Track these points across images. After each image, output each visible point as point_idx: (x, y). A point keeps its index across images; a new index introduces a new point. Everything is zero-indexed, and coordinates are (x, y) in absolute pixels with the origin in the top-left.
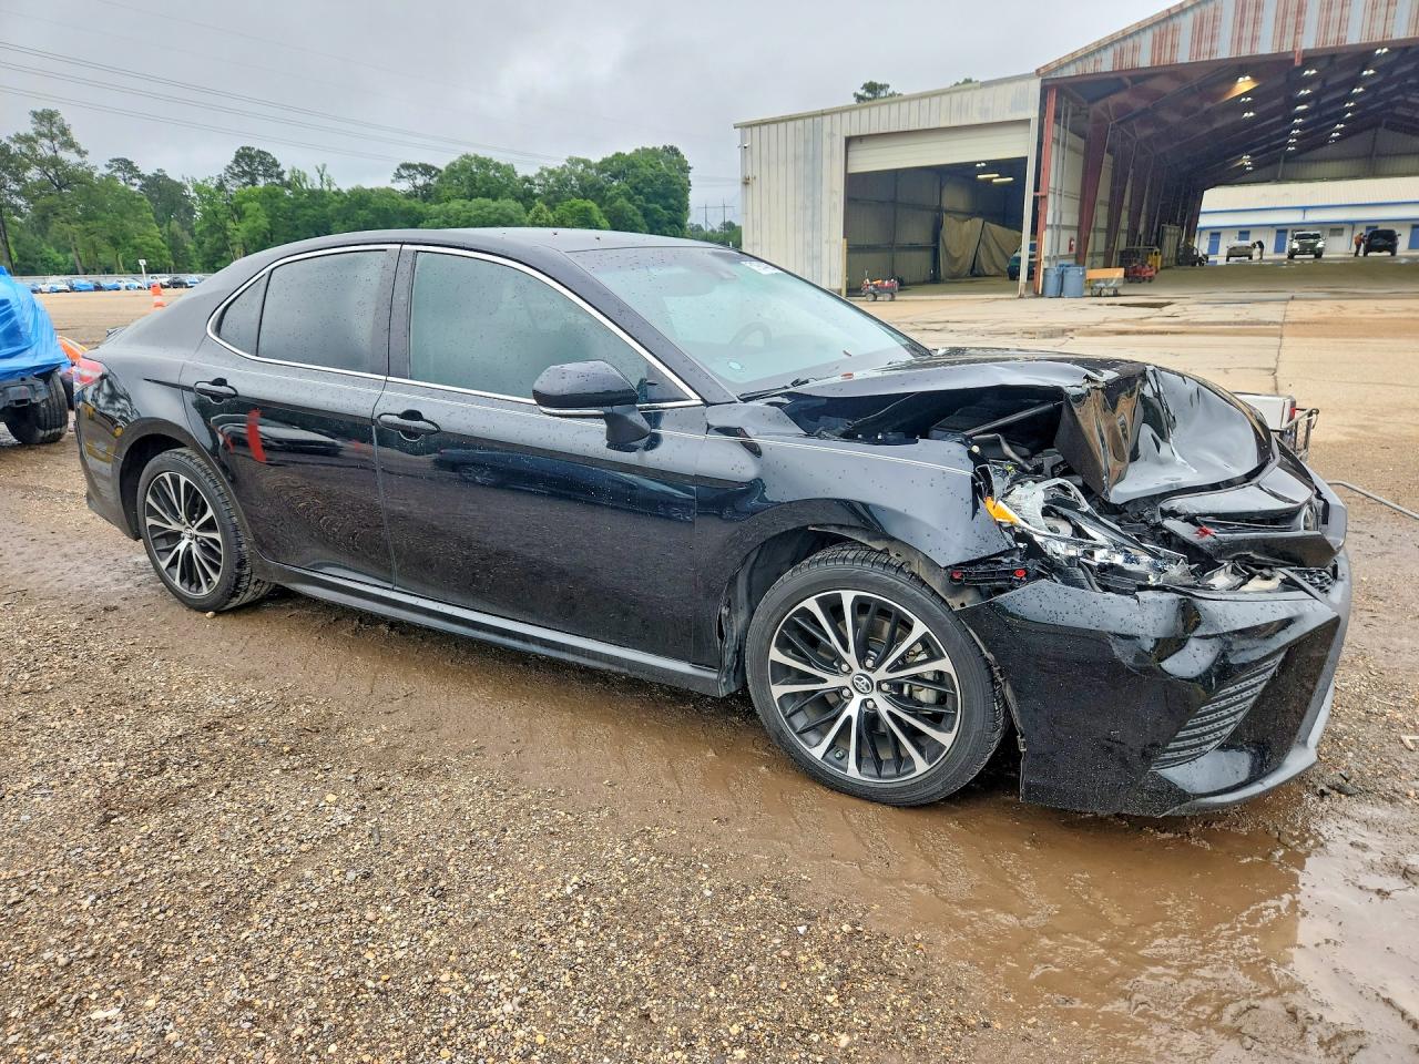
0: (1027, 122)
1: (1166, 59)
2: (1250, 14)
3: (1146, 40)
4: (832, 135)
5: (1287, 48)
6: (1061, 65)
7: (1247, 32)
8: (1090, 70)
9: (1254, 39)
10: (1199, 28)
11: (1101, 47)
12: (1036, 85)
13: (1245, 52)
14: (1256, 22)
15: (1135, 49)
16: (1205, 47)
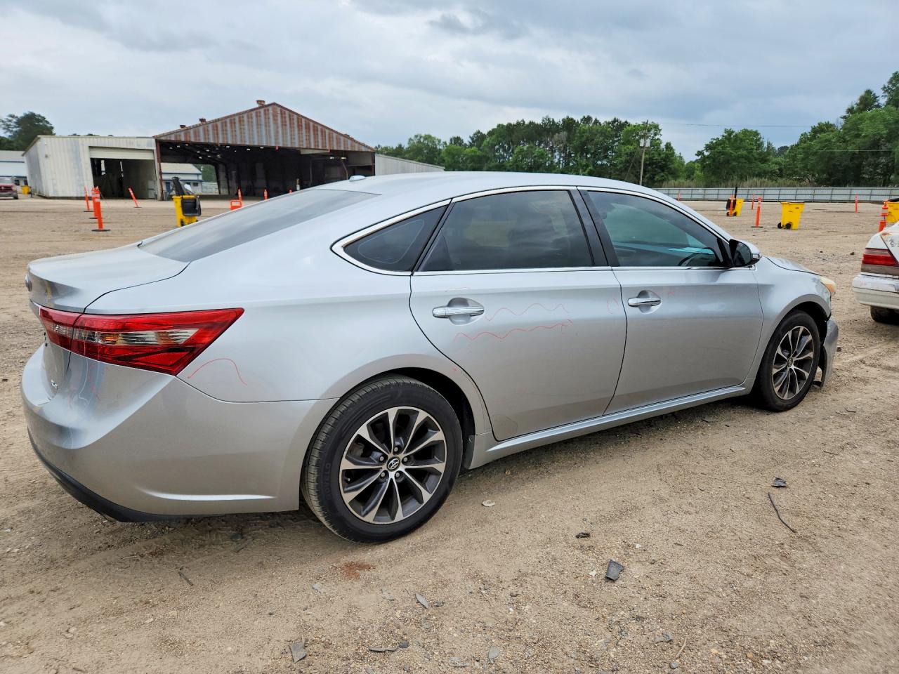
0: (152, 151)
1: (188, 140)
2: (206, 132)
3: (182, 134)
4: (83, 145)
5: (216, 142)
6: (161, 136)
7: (207, 136)
8: (169, 139)
9: (209, 139)
10: (195, 133)
11: (170, 134)
12: (153, 140)
13: (207, 141)
14: (208, 135)
15: (180, 136)
16: (198, 138)
